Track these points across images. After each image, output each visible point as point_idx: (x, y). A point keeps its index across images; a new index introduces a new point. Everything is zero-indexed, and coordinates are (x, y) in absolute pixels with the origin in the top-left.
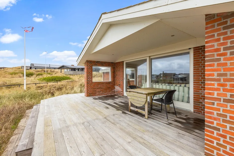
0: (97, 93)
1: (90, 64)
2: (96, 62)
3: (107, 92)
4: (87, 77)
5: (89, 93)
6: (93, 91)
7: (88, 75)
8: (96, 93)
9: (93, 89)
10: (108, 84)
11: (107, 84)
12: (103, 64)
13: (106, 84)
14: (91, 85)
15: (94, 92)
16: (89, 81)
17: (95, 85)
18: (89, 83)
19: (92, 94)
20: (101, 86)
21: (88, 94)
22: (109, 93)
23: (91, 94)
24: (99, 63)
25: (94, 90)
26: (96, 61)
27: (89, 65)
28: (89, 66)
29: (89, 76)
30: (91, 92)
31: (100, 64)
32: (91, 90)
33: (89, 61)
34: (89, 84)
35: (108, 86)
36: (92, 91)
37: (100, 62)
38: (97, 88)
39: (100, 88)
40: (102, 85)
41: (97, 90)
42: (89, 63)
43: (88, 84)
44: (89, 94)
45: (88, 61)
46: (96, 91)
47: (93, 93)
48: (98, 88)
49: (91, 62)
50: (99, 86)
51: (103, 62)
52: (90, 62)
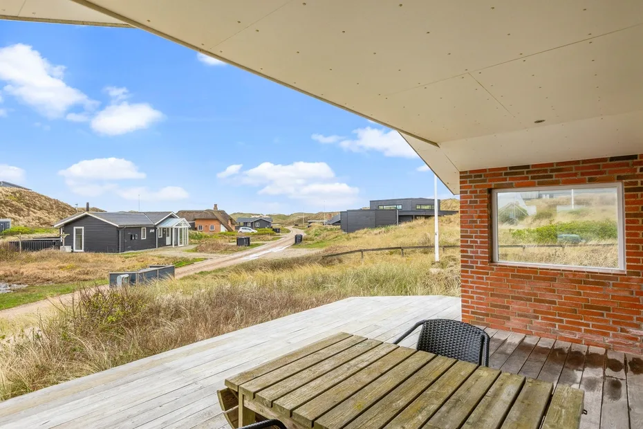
0: (515, 322)
1: (475, 187)
2: (506, 174)
3: (579, 330)
4: (462, 241)
5: (473, 308)
6: (493, 306)
7: (467, 232)
8: (508, 319)
9: (492, 295)
10: (586, 283)
11: (579, 282)
12: (551, 177)
13: (572, 281)
14: (482, 278)
15: (497, 311)
16: (471, 257)
17: (501, 280)
18: (472, 267)
19: (487, 315)
20: (539, 289)
21: (468, 312)
22: (597, 339)
23: (482, 314)
24: (523, 173)
25: (498, 301)
26: (506, 168)
27: (469, 190)
28: (471, 192)
29: (471, 237)
30: (484, 309)
31: (527, 178)
32: (481, 299)
33: (471, 172)
34: (472, 272)
35: (589, 295)
36: (487, 305)
37: (527, 167)
38: (514, 298)
39: (530, 300)
40: (543, 284)
41: (515, 306)
42: (471, 182)
43: (467, 272)
44: (473, 313)
45: (466, 172)
46: (508, 308)
47: (492, 316)
48: (521, 299)
49: (480, 176)
50: (527, 288)
51: (551, 164)
52: (475, 176)
